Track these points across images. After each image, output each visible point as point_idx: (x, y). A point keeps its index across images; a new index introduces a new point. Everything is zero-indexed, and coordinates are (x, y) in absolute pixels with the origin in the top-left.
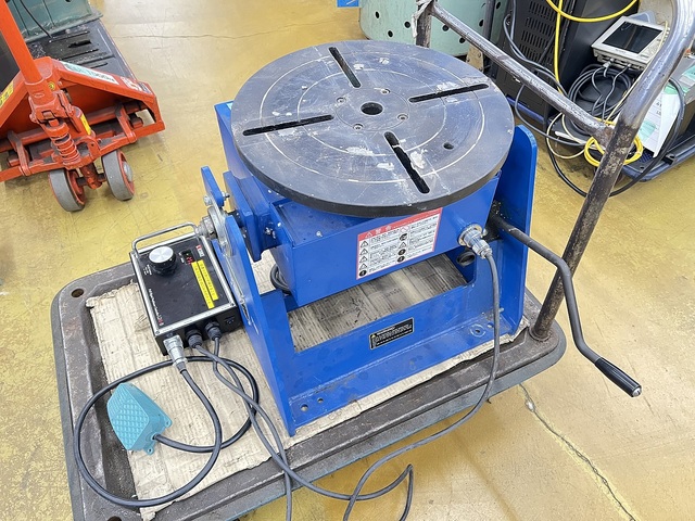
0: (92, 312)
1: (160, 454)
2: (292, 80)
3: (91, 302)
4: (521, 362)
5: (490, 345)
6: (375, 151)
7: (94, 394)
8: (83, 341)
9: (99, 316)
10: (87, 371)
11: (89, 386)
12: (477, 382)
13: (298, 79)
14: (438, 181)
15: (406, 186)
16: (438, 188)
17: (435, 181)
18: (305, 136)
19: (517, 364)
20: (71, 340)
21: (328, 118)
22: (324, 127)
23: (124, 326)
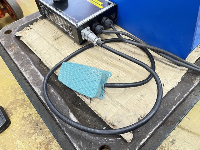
0: (21, 39)
1: (110, 96)
3: (18, 34)
7: (44, 77)
8: (23, 53)
9: (27, 39)
10: (33, 67)
11: (39, 73)
20: (15, 53)
23: (45, 40)
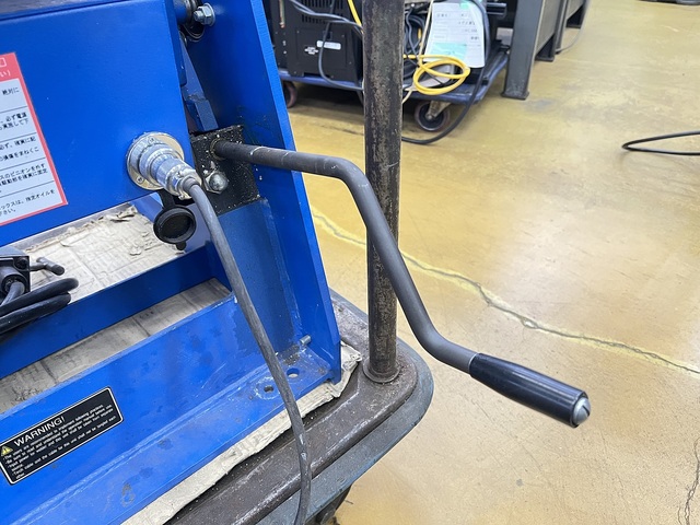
4: (355, 431)
5: (281, 423)
12: (270, 498)
19: (347, 437)
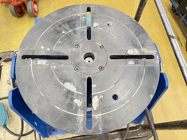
0: (2, 67)
2: (60, 26)
3: (2, 64)
6: (78, 90)
9: (4, 70)
13: (63, 26)
14: (99, 122)
15: (82, 120)
16: (97, 128)
17: (97, 122)
18: (49, 67)
21: (66, 58)
22: (61, 63)
